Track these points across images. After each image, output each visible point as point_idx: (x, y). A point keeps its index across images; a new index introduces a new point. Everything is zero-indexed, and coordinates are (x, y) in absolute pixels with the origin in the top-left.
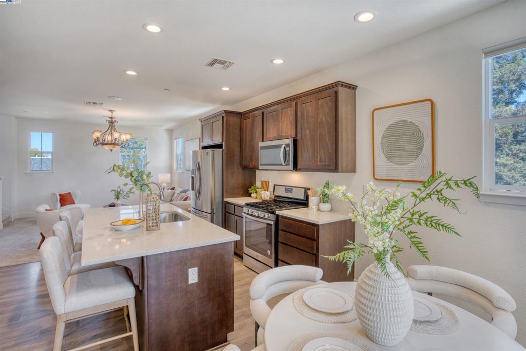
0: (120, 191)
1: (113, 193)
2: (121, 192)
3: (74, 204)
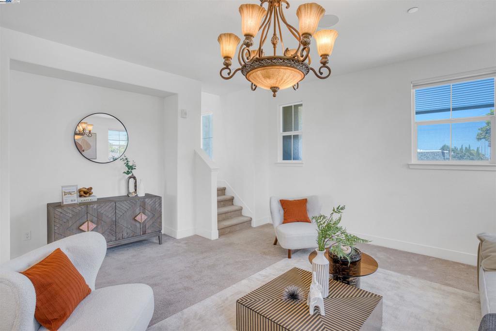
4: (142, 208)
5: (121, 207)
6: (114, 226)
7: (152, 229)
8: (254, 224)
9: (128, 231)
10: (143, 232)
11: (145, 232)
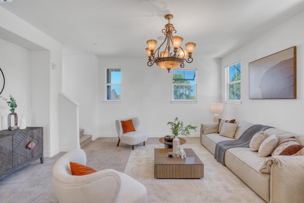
0: (178, 124)
1: (170, 126)
2: (180, 126)
3: (135, 131)
4: (31, 138)
5: (17, 139)
6: (12, 156)
7: (37, 153)
8: (93, 139)
9: (22, 158)
10: (32, 156)
11: (33, 156)
